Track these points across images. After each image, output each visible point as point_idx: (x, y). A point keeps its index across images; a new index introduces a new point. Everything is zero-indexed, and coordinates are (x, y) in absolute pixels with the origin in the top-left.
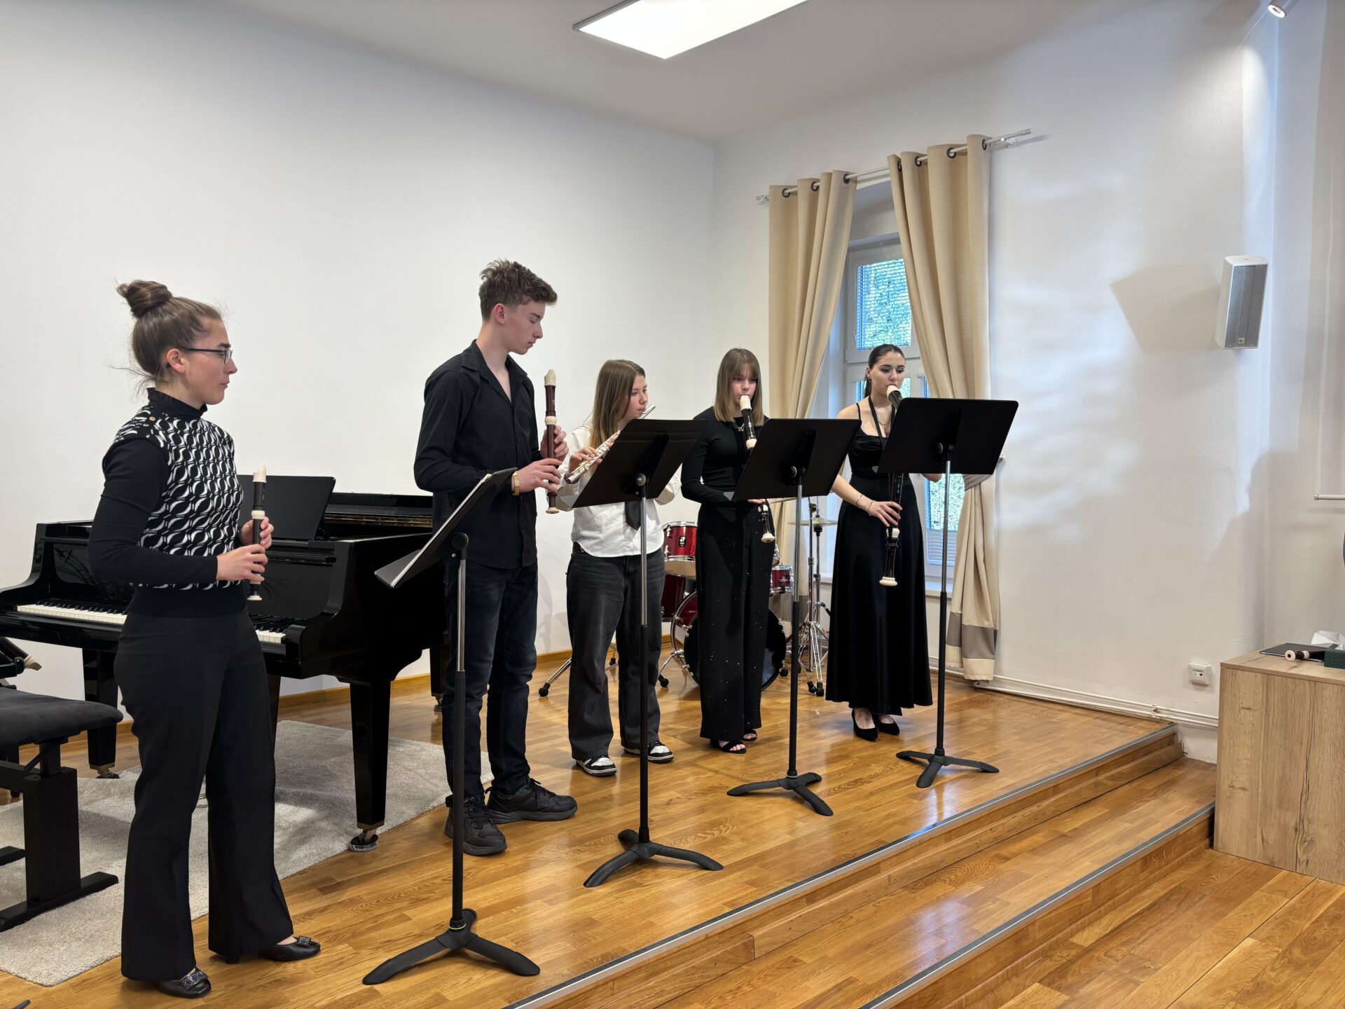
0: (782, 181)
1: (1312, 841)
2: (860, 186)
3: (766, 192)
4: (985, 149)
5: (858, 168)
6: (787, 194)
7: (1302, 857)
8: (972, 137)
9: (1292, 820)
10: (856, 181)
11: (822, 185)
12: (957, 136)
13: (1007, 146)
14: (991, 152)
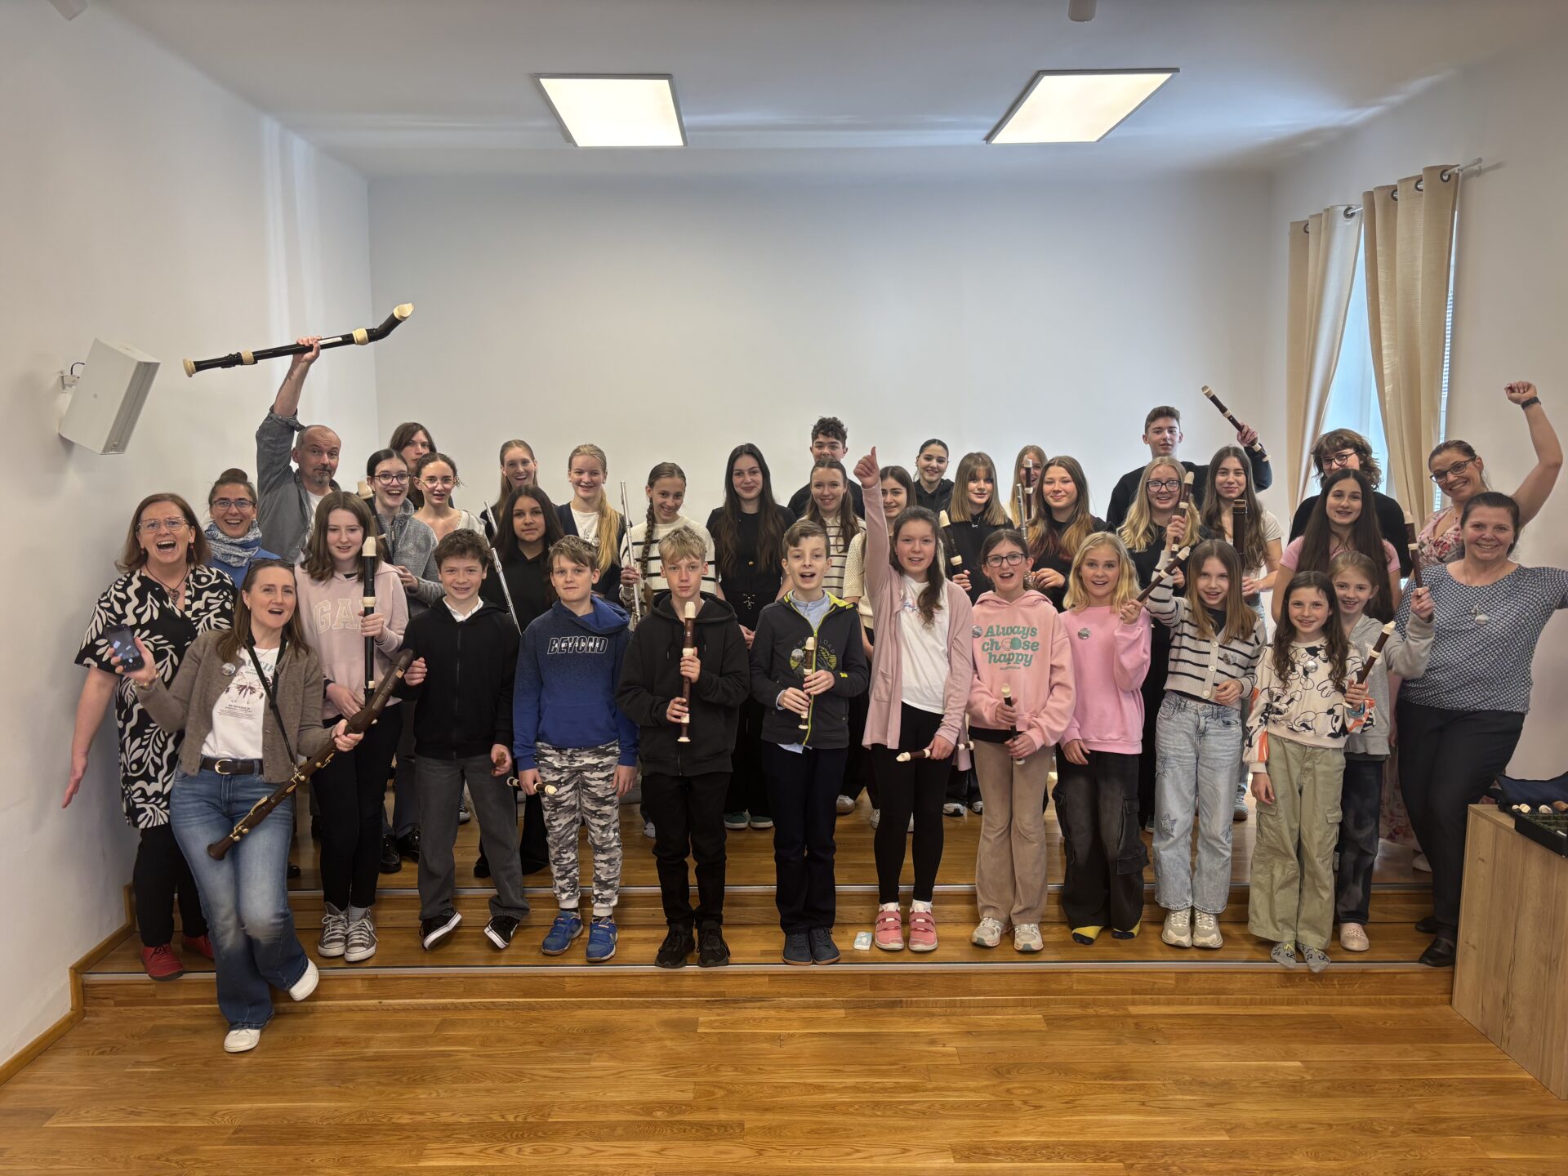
4: (1446, 180)
6: (1307, 230)
7: (1506, 1034)
9: (1502, 991)
11: (1324, 222)
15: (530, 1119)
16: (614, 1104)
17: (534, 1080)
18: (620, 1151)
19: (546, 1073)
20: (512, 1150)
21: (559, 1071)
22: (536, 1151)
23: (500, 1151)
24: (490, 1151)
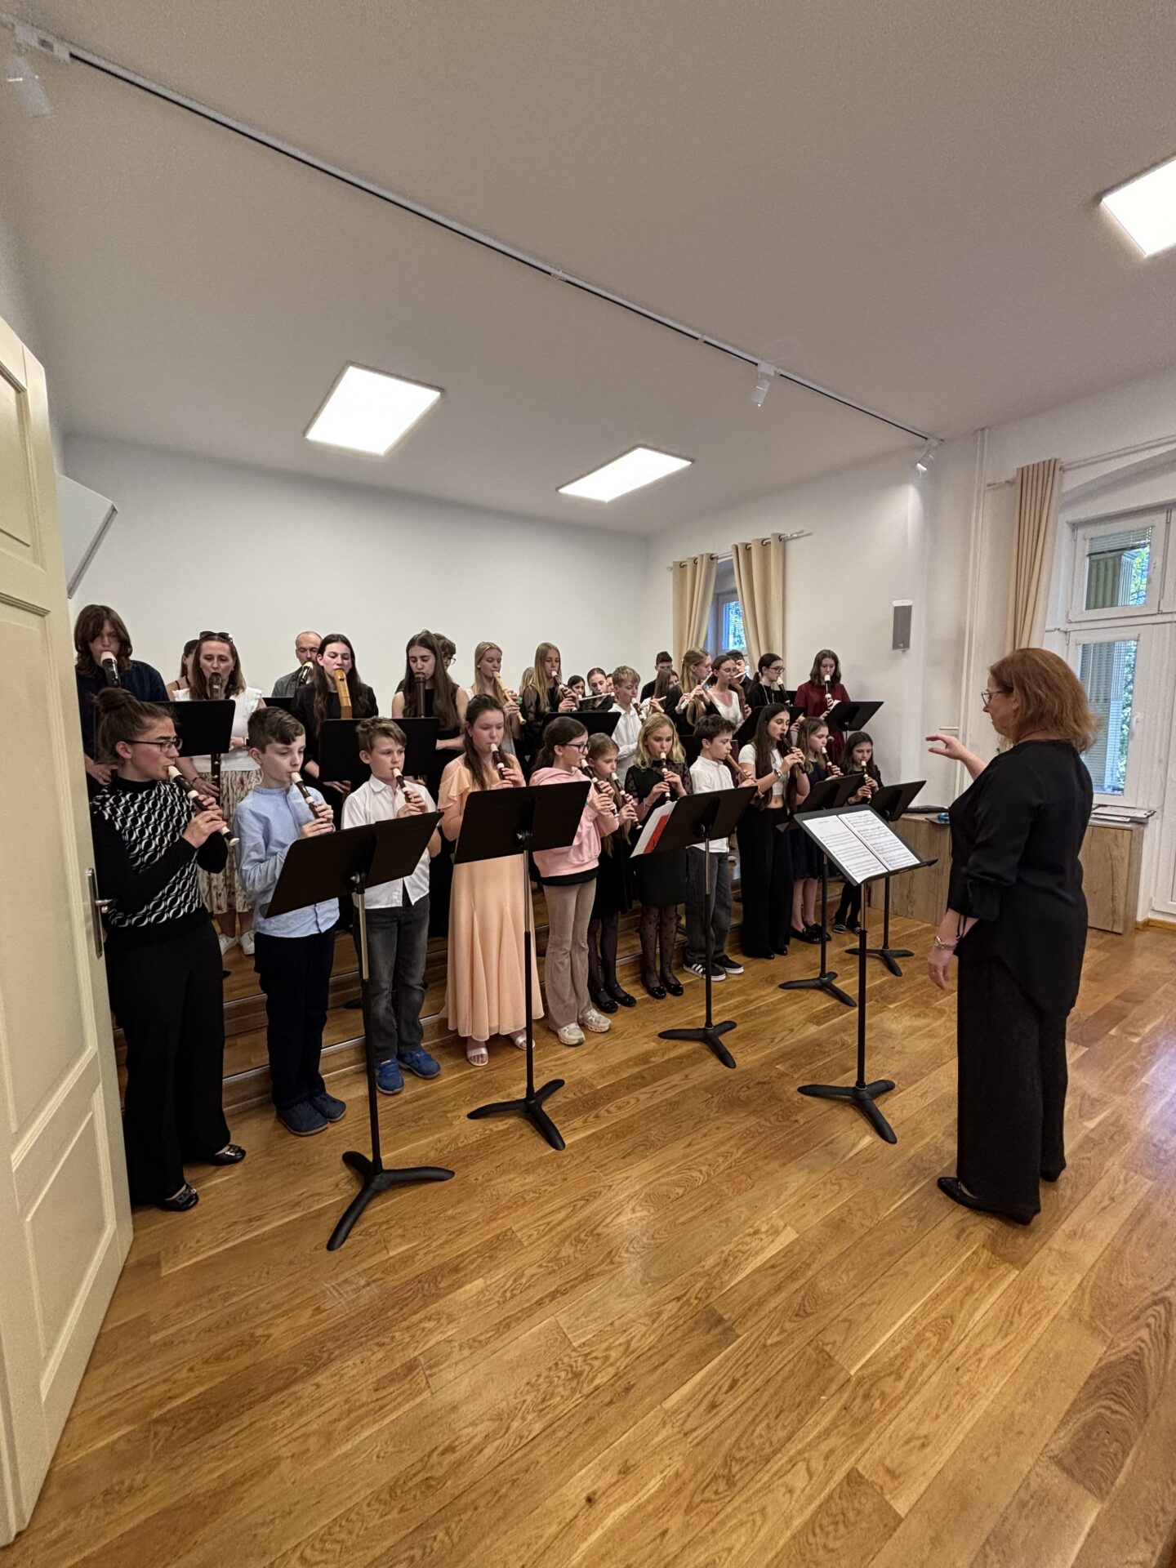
0: (679, 559)
1: (915, 901)
2: (719, 561)
3: (672, 565)
4: (781, 540)
5: (716, 552)
6: (682, 566)
7: (910, 911)
8: (774, 535)
9: (906, 892)
10: (717, 558)
11: (698, 561)
12: (766, 533)
13: (793, 538)
14: (785, 542)
15: (586, 1092)
16: (620, 1064)
17: (551, 1071)
18: (665, 1087)
19: (553, 1063)
20: (603, 1113)
21: (558, 1059)
22: (619, 1108)
23: (597, 1116)
24: (591, 1119)
